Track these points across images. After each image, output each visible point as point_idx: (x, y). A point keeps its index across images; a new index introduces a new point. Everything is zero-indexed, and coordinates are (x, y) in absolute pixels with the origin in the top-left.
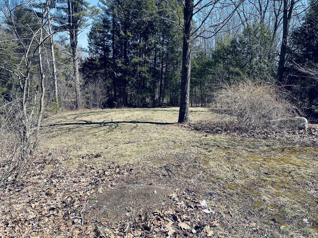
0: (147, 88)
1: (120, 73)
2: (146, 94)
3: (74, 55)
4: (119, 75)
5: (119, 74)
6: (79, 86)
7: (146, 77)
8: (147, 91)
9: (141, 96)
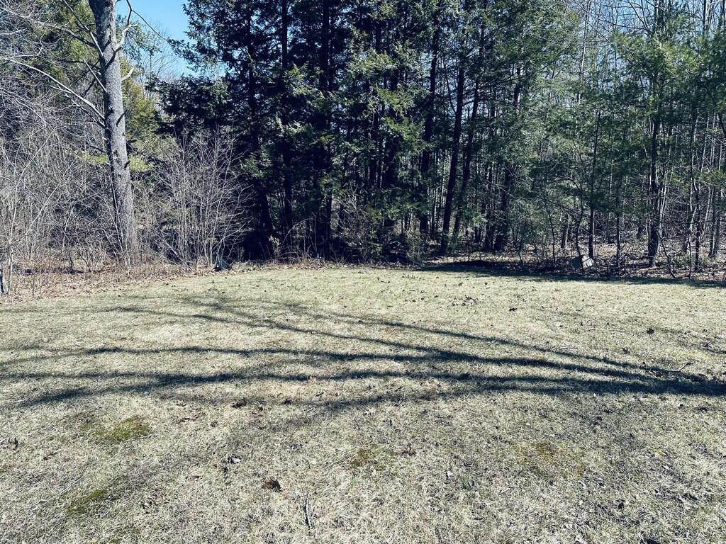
0: (401, 185)
1: (298, 124)
2: (399, 208)
3: (100, 40)
4: (295, 131)
5: (296, 127)
6: (128, 173)
7: (401, 138)
8: (401, 196)
9: (377, 216)
